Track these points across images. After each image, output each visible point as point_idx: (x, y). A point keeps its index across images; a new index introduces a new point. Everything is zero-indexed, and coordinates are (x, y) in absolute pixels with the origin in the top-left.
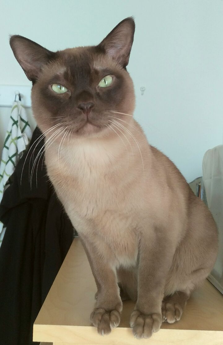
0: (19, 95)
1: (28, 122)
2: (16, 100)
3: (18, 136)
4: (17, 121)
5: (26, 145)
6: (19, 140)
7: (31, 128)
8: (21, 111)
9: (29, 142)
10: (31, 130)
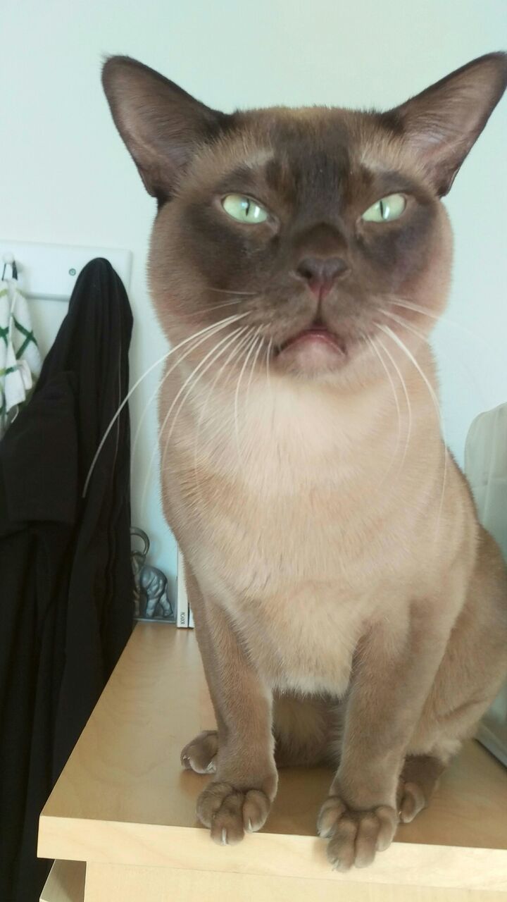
0: (14, 265)
1: (32, 332)
2: (5, 278)
3: (8, 366)
4: (7, 330)
5: (26, 391)
6: (10, 375)
7: (38, 348)
8: (16, 305)
9: (34, 383)
10: (38, 354)
